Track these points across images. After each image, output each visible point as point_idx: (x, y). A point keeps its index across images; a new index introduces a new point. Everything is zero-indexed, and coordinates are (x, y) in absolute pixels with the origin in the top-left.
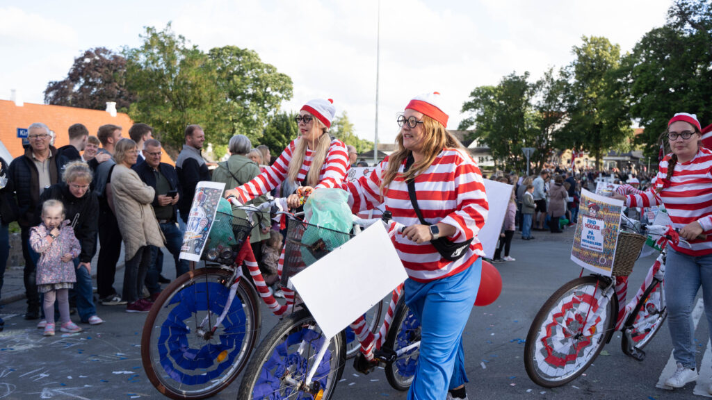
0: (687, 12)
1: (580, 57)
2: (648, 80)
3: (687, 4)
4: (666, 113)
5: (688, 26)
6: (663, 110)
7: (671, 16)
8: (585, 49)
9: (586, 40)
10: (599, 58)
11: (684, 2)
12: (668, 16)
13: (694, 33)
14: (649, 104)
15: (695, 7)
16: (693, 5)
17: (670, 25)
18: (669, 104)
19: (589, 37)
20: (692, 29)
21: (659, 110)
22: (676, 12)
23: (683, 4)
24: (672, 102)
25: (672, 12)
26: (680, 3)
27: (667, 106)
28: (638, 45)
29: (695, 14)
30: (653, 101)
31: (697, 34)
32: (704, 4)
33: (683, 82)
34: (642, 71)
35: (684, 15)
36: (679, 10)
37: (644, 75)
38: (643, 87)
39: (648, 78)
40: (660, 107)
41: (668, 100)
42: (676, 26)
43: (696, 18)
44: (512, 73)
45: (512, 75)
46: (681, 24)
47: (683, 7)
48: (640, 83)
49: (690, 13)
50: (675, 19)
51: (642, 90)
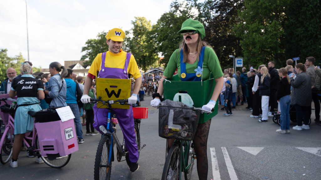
0: (178, 6)
1: (135, 26)
2: (164, 35)
3: (177, 3)
4: (172, 49)
5: (178, 12)
6: (171, 48)
7: (172, 7)
8: (136, 22)
9: (136, 18)
10: (143, 26)
11: (176, 1)
12: (171, 7)
13: (181, 15)
14: (165, 45)
15: (180, 4)
16: (180, 3)
17: (172, 11)
18: (173, 45)
19: (137, 17)
20: (180, 13)
21: (170, 48)
22: (173, 6)
23: (176, 3)
24: (175, 44)
25: (172, 5)
26: (175, 2)
27: (173, 46)
28: (159, 20)
29: (181, 7)
30: (167, 44)
31: (182, 16)
32: (183, 3)
33: (178, 35)
34: (162, 31)
35: (177, 7)
36: (174, 5)
37: (163, 33)
38: (162, 38)
39: (164, 34)
40: (170, 46)
41: (173, 43)
42: (174, 12)
43: (182, 9)
44: (103, 31)
45: (103, 32)
46: (176, 11)
47: (176, 4)
48: (161, 36)
49: (179, 7)
50: (173, 9)
51: (162, 39)
